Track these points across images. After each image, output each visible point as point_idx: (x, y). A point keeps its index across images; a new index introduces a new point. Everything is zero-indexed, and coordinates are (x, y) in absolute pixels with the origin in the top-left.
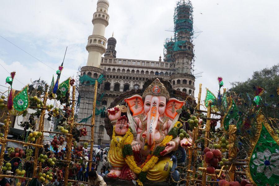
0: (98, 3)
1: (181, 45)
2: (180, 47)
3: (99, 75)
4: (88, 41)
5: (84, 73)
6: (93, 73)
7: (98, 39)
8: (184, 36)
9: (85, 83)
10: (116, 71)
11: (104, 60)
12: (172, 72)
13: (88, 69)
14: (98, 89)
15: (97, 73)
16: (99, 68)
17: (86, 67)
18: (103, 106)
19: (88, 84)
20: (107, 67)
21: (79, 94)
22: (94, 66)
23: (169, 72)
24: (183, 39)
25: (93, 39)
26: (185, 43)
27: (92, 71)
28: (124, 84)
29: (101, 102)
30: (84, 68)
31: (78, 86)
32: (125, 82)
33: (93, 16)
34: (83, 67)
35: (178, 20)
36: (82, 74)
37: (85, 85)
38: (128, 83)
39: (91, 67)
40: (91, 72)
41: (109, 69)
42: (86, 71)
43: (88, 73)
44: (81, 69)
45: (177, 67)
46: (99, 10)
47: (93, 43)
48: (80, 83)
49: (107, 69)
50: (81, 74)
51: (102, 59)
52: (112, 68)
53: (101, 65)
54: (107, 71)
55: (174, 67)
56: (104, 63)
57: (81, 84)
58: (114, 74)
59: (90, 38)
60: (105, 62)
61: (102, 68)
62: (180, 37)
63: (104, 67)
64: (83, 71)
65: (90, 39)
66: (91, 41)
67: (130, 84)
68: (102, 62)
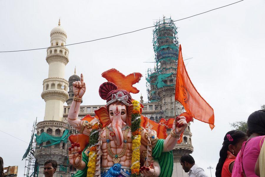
0: (51, 35)
1: (166, 79)
2: (165, 82)
3: (63, 130)
4: (44, 87)
5: (42, 131)
6: (54, 129)
7: (57, 83)
8: (168, 67)
9: (44, 145)
11: (67, 109)
12: (159, 116)
13: (47, 124)
14: (63, 150)
15: (60, 128)
16: (62, 122)
17: (44, 122)
18: (72, 172)
19: (49, 145)
21: (37, 160)
22: (55, 119)
23: (154, 116)
24: (168, 71)
25: (50, 84)
26: (171, 76)
27: (52, 126)
29: (68, 168)
30: (41, 124)
31: (34, 149)
33: (47, 52)
34: (39, 123)
35: (159, 47)
36: (40, 132)
37: (44, 147)
39: (51, 121)
40: (51, 128)
42: (44, 127)
43: (47, 130)
44: (37, 125)
45: (164, 109)
46: (55, 44)
47: (50, 89)
48: (37, 144)
50: (38, 132)
51: (65, 109)
53: (64, 116)
55: (161, 109)
57: (38, 147)
59: (45, 82)
61: (66, 122)
62: (164, 68)
64: (40, 128)
65: (46, 84)
66: (48, 86)
68: (65, 113)
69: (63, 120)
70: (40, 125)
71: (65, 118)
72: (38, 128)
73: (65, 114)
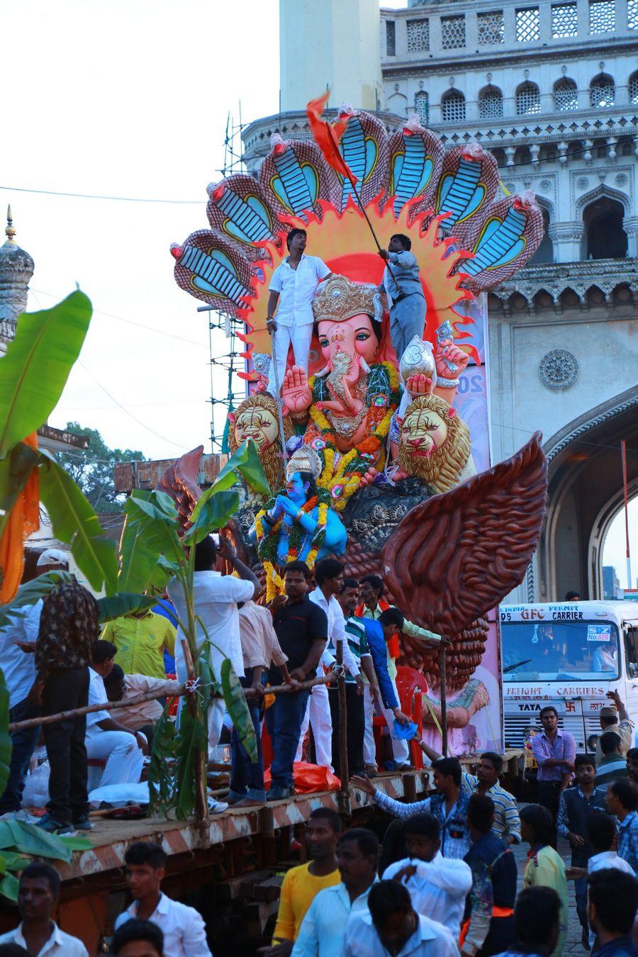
10: (509, 107)
11: (400, 25)
16: (376, 114)
17: (279, 118)
20: (437, 86)
28: (582, 200)
30: (264, 130)
32: (583, 183)
34: (255, 125)
38: (611, 183)
41: (453, 97)
44: (244, 137)
49: (435, 98)
51: (391, 25)
52: (471, 84)
53: (386, 73)
54: (436, 115)
56: (404, 55)
58: (496, 138)
60: (412, 46)
63: (411, 86)
67: (625, 189)
68: (391, 52)
69: (381, 99)
70: (262, 136)
71: (393, 84)
72: (251, 151)
73: (392, 59)
